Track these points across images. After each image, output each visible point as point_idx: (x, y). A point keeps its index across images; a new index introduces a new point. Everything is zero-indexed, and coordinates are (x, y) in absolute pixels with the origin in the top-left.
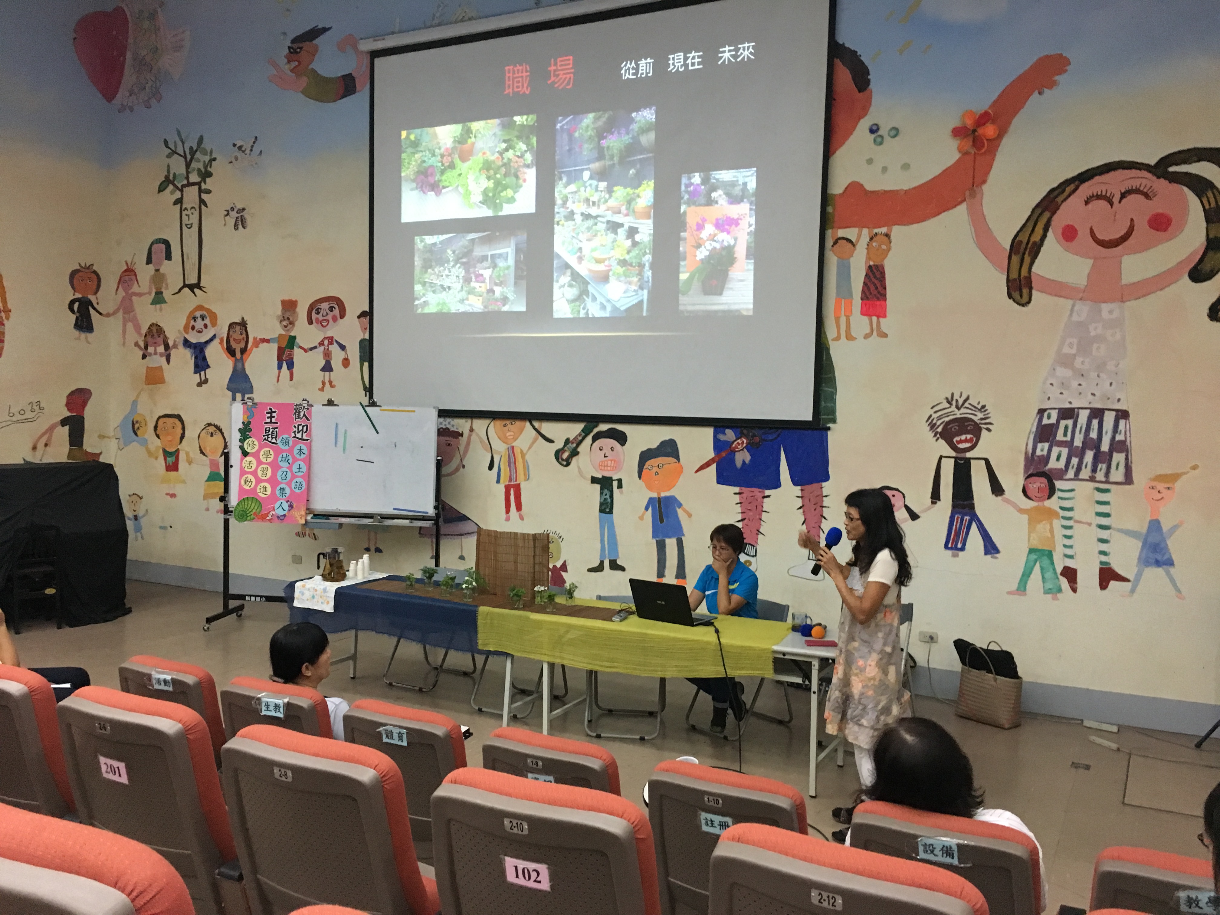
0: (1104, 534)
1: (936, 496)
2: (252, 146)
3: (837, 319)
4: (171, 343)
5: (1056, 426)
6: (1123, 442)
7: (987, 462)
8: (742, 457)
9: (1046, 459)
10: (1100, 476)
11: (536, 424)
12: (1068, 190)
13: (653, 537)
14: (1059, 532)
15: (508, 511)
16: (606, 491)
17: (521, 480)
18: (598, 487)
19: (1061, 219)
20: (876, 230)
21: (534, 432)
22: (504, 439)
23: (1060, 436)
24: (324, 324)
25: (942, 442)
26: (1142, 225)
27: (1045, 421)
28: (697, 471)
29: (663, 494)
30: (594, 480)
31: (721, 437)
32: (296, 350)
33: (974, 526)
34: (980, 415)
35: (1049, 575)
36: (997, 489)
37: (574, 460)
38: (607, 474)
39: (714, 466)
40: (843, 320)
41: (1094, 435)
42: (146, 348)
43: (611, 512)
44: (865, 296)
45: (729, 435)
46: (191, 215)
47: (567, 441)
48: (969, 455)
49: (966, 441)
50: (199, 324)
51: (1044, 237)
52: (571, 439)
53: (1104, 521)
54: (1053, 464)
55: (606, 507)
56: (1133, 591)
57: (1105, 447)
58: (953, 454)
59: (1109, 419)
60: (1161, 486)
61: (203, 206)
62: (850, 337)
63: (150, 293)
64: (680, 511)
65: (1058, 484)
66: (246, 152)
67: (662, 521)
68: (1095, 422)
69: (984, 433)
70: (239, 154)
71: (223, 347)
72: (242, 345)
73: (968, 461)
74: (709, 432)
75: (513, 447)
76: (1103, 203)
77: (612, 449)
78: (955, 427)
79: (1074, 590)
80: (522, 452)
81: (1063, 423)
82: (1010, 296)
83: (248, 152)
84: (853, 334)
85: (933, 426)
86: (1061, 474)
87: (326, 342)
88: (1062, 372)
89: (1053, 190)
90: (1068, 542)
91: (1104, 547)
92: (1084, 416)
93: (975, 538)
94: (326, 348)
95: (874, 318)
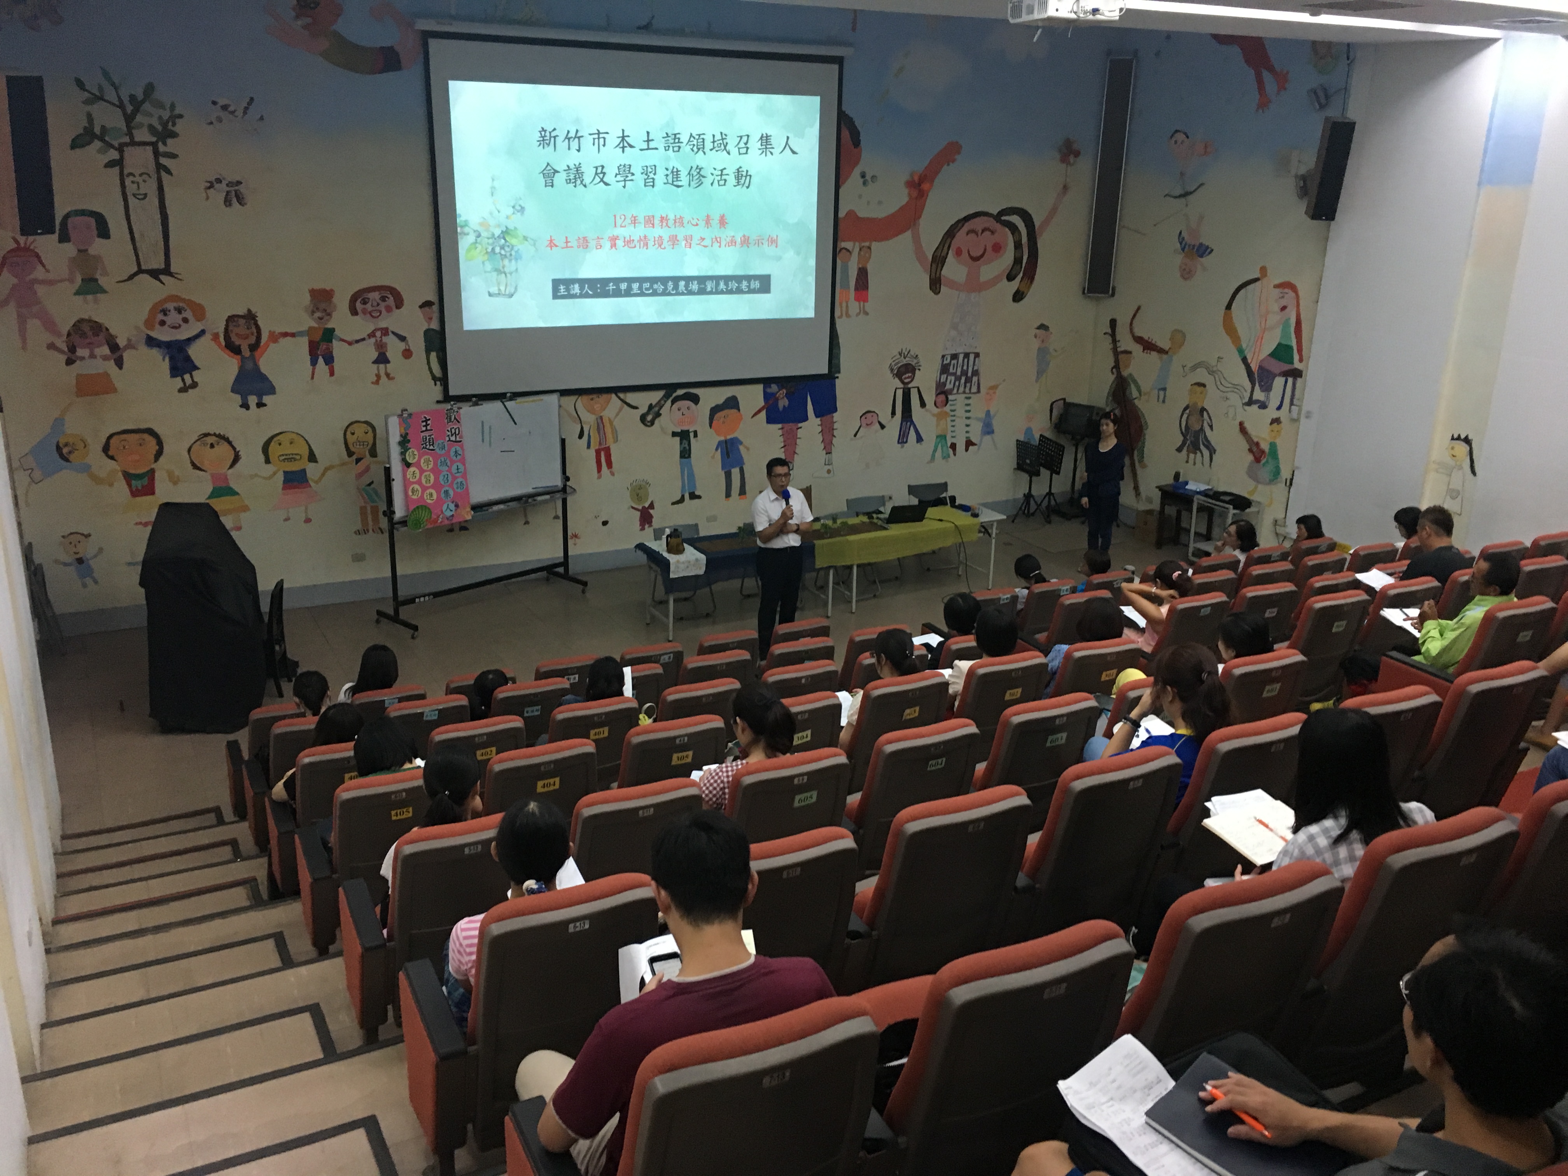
0: (968, 422)
1: (893, 413)
2: (246, 109)
3: (841, 304)
4: (122, 342)
5: (949, 364)
6: (977, 371)
7: (918, 388)
8: (783, 403)
9: (944, 384)
10: (967, 390)
11: (621, 395)
12: (960, 225)
13: (723, 469)
14: (950, 424)
15: (599, 469)
16: (684, 441)
17: (610, 442)
18: (678, 439)
19: (956, 243)
20: (863, 244)
21: (620, 402)
22: (591, 411)
23: (951, 370)
24: (375, 314)
25: (897, 380)
26: (989, 249)
27: (945, 362)
28: (753, 417)
29: (729, 437)
30: (674, 434)
31: (769, 390)
32: (335, 343)
33: (912, 428)
34: (915, 361)
35: (945, 448)
36: (923, 404)
37: (657, 421)
38: (685, 428)
39: (763, 413)
40: (844, 305)
41: (965, 368)
42: (72, 349)
43: (689, 456)
44: (857, 289)
45: (774, 388)
46: (142, 185)
47: (651, 407)
48: (910, 386)
49: (908, 377)
50: (173, 318)
51: (947, 253)
52: (654, 404)
53: (968, 415)
54: (949, 386)
55: (685, 454)
56: (979, 449)
57: (970, 374)
58: (902, 386)
59: (972, 357)
60: (991, 392)
61: (163, 174)
62: (848, 315)
63: (71, 280)
64: (741, 448)
65: (950, 397)
66: (236, 114)
67: (728, 456)
68: (966, 360)
69: (917, 371)
70: (222, 114)
71: (219, 344)
72: (252, 340)
73: (909, 389)
74: (760, 387)
75: (601, 418)
76: (972, 235)
77: (688, 408)
78: (903, 369)
79: (955, 455)
80: (609, 419)
81: (953, 362)
82: (931, 289)
83: (240, 113)
84: (850, 313)
85: (892, 370)
86: (950, 392)
87: (378, 334)
88: (953, 333)
89: (952, 226)
90: (953, 429)
91: (968, 429)
92: (961, 357)
93: (912, 434)
94: (379, 339)
95: (862, 303)
